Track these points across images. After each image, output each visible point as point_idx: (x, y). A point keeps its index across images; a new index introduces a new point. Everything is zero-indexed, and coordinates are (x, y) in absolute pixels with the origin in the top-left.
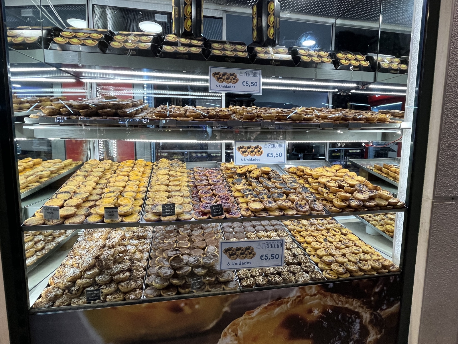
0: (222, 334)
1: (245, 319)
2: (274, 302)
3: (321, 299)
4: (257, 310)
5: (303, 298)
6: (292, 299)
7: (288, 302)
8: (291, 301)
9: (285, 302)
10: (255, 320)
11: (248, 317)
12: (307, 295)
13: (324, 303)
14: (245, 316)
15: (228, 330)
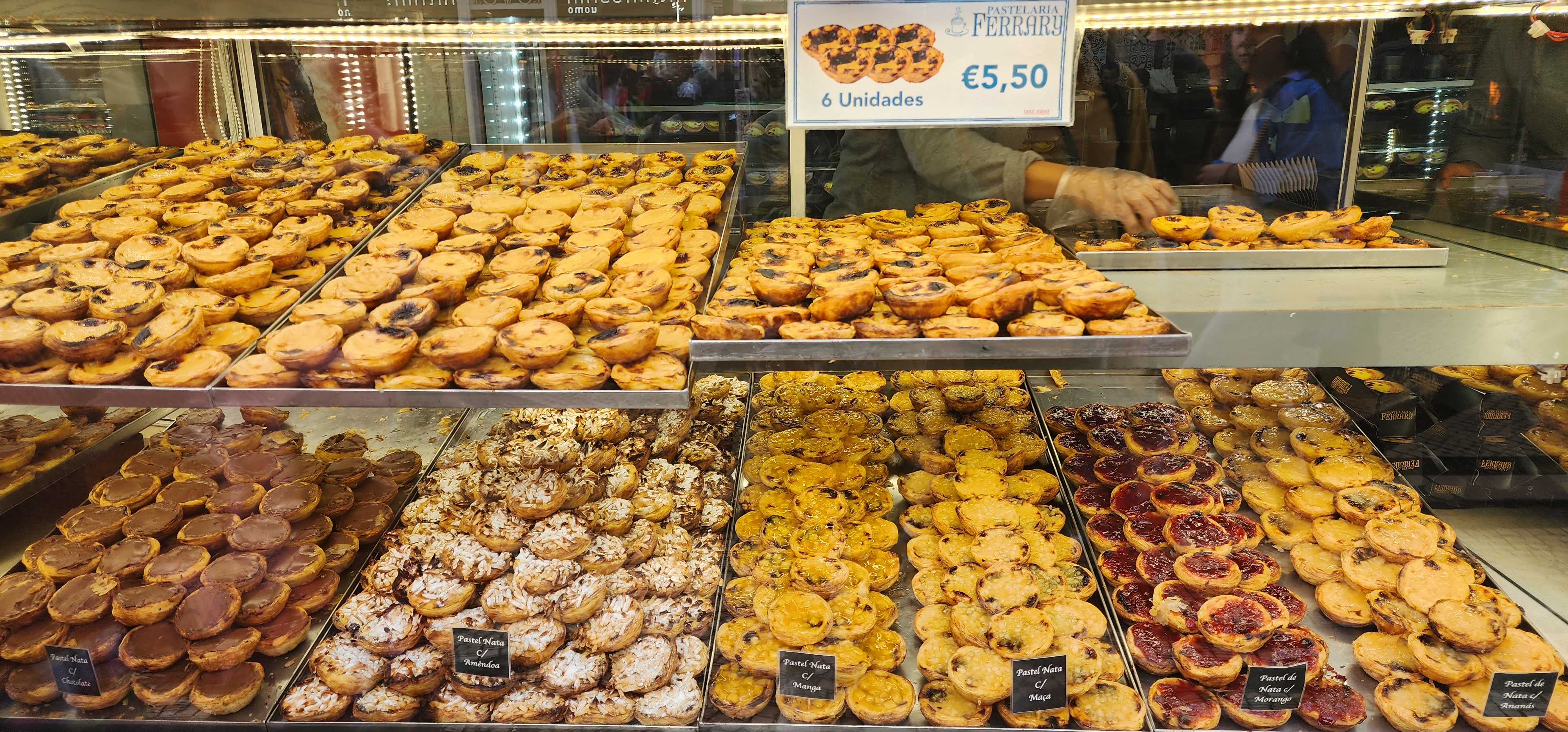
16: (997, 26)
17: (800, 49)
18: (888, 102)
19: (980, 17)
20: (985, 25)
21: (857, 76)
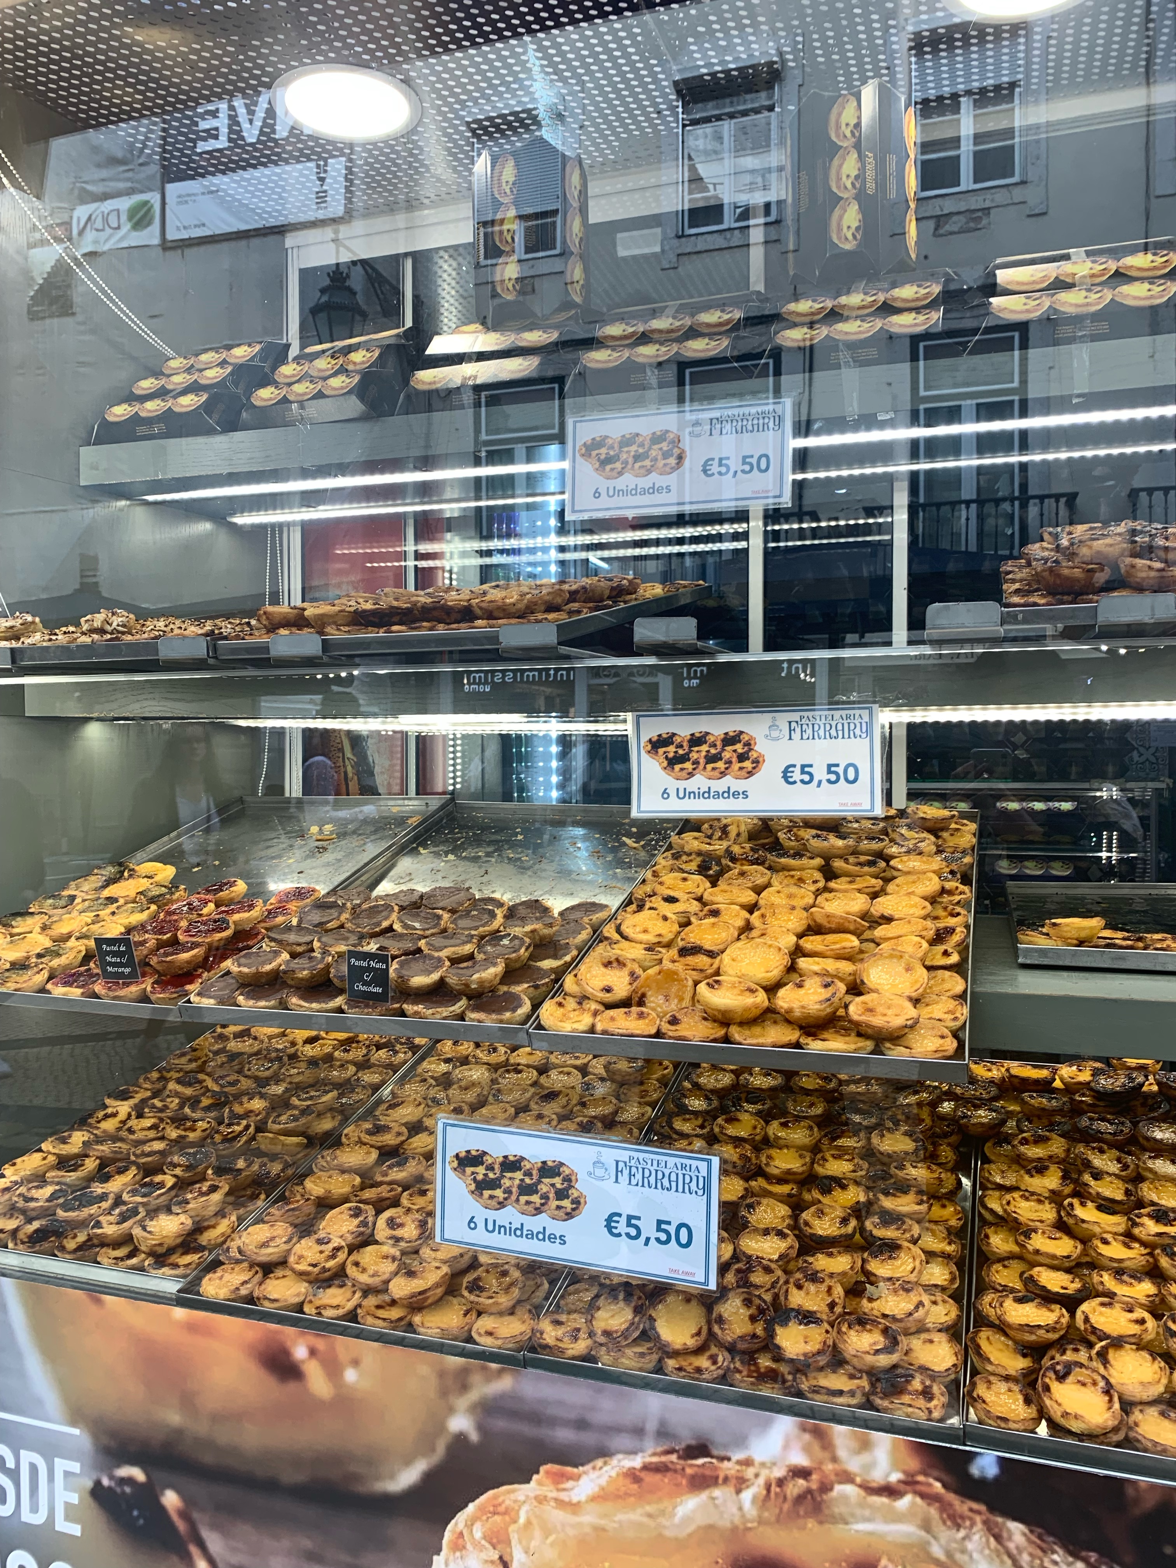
0: (448, 1535)
1: (541, 1500)
2: (674, 1457)
3: (926, 1526)
4: (593, 1475)
5: (826, 1488)
6: (764, 1474)
7: (741, 1484)
8: (761, 1481)
9: (726, 1479)
10: (588, 1518)
11: (554, 1494)
12: (847, 1478)
13: (949, 1554)
14: (540, 1483)
15: (470, 1525)
16: (810, 731)
17: (643, 752)
18: (717, 795)
19: (793, 725)
20: (798, 730)
21: (691, 775)
